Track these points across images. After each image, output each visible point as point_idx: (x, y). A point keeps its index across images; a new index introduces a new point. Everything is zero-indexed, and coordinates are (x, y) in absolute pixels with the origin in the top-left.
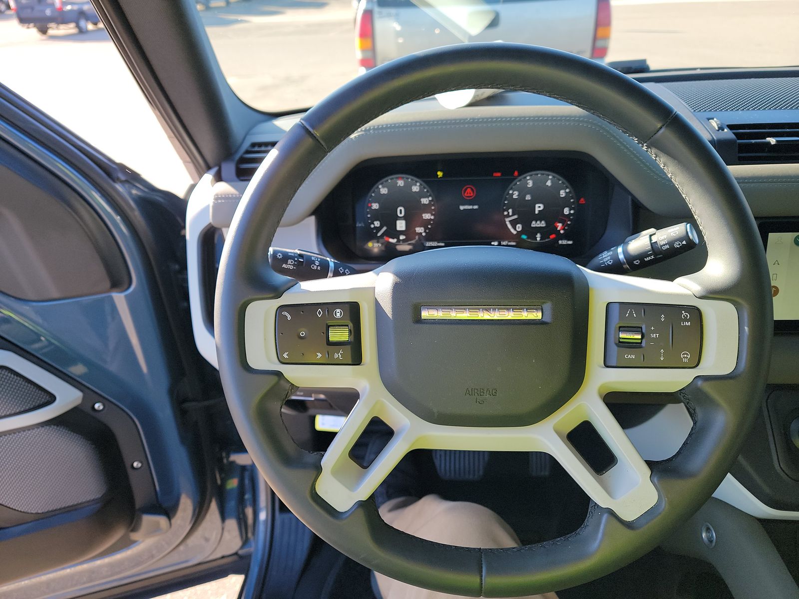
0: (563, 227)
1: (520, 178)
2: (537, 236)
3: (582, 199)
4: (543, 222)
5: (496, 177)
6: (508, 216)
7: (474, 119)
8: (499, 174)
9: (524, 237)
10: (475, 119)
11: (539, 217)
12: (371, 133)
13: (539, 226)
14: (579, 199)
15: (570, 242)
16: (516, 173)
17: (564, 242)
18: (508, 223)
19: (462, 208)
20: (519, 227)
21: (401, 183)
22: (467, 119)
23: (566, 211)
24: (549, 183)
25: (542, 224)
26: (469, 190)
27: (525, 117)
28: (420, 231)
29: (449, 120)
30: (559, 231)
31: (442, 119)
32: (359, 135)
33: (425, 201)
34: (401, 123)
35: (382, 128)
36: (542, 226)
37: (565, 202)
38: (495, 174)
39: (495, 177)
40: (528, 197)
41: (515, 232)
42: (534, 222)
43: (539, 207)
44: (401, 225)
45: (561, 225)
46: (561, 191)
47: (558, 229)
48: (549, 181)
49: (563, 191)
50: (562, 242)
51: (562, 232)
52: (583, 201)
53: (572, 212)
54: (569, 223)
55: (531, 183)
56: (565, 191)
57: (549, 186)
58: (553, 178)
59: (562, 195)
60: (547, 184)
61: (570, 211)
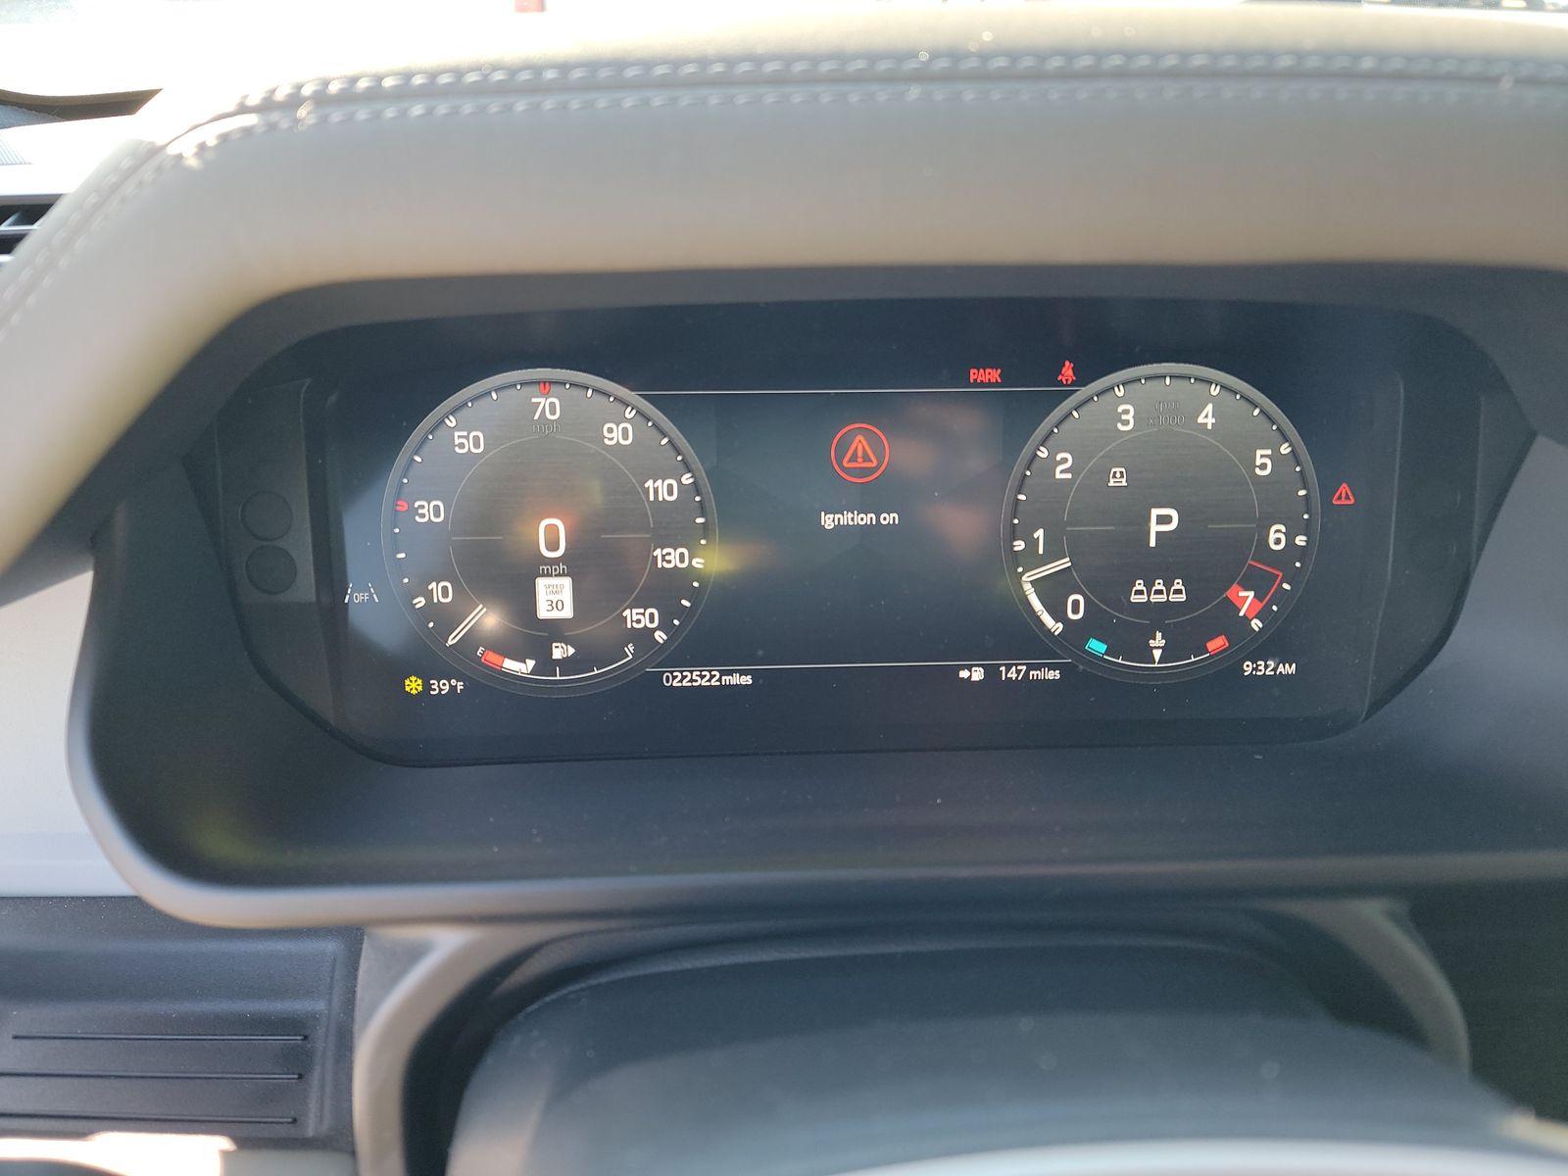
0: (1259, 606)
1: (1084, 392)
2: (1152, 643)
3: (1344, 488)
4: (1178, 584)
5: (982, 384)
6: (1032, 559)
7: (955, 55)
8: (994, 375)
9: (1097, 646)
10: (968, 55)
11: (1163, 563)
12: (297, 121)
13: (1163, 598)
14: (1327, 490)
15: (1289, 669)
16: (1068, 372)
17: (1266, 668)
18: (1029, 589)
19: (828, 521)
20: (1077, 607)
21: (547, 406)
22: (913, 55)
23: (1277, 537)
24: (1207, 418)
25: (1177, 593)
26: (860, 443)
27: (1271, 55)
28: (645, 622)
29: (801, 57)
30: (1246, 620)
31: (760, 50)
32: (224, 138)
33: (663, 489)
34: (495, 67)
35: (375, 94)
36: (1173, 598)
37: (1274, 503)
38: (974, 375)
39: (976, 384)
40: (1118, 479)
41: (1057, 628)
42: (1139, 585)
43: (1162, 522)
44: (555, 598)
45: (1251, 594)
46: (1259, 453)
47: (1241, 614)
48: (1210, 408)
49: (1269, 452)
50: (1256, 669)
51: (1256, 624)
52: (1347, 498)
53: (1301, 540)
54: (1286, 586)
55: (1130, 417)
56: (1276, 450)
57: (1210, 427)
58: (1226, 395)
59: (1263, 467)
60: (1201, 420)
61: (1290, 537)
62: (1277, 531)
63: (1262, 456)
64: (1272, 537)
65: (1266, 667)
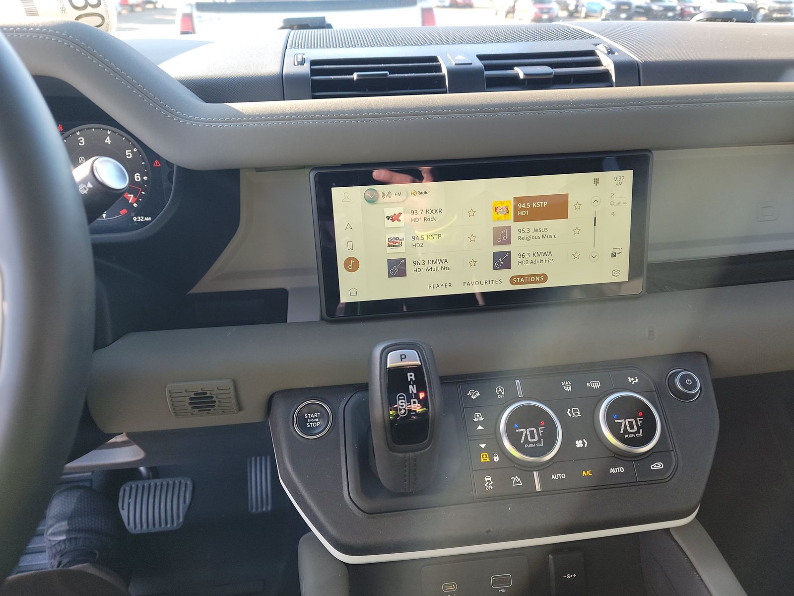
0: (135, 199)
1: (67, 134)
3: (157, 162)
14: (151, 162)
15: (149, 219)
23: (138, 177)
24: (108, 141)
30: (132, 204)
37: (134, 167)
40: (82, 160)
45: (132, 195)
46: (127, 151)
47: (130, 202)
48: (108, 137)
49: (130, 151)
50: (137, 219)
51: (135, 205)
52: (158, 165)
53: (145, 178)
54: (143, 193)
55: (83, 141)
56: (132, 150)
57: (109, 143)
58: (113, 134)
59: (129, 155)
60: (106, 141)
61: (142, 177)
62: (137, 175)
63: (128, 152)
64: (136, 177)
65: (141, 218)
